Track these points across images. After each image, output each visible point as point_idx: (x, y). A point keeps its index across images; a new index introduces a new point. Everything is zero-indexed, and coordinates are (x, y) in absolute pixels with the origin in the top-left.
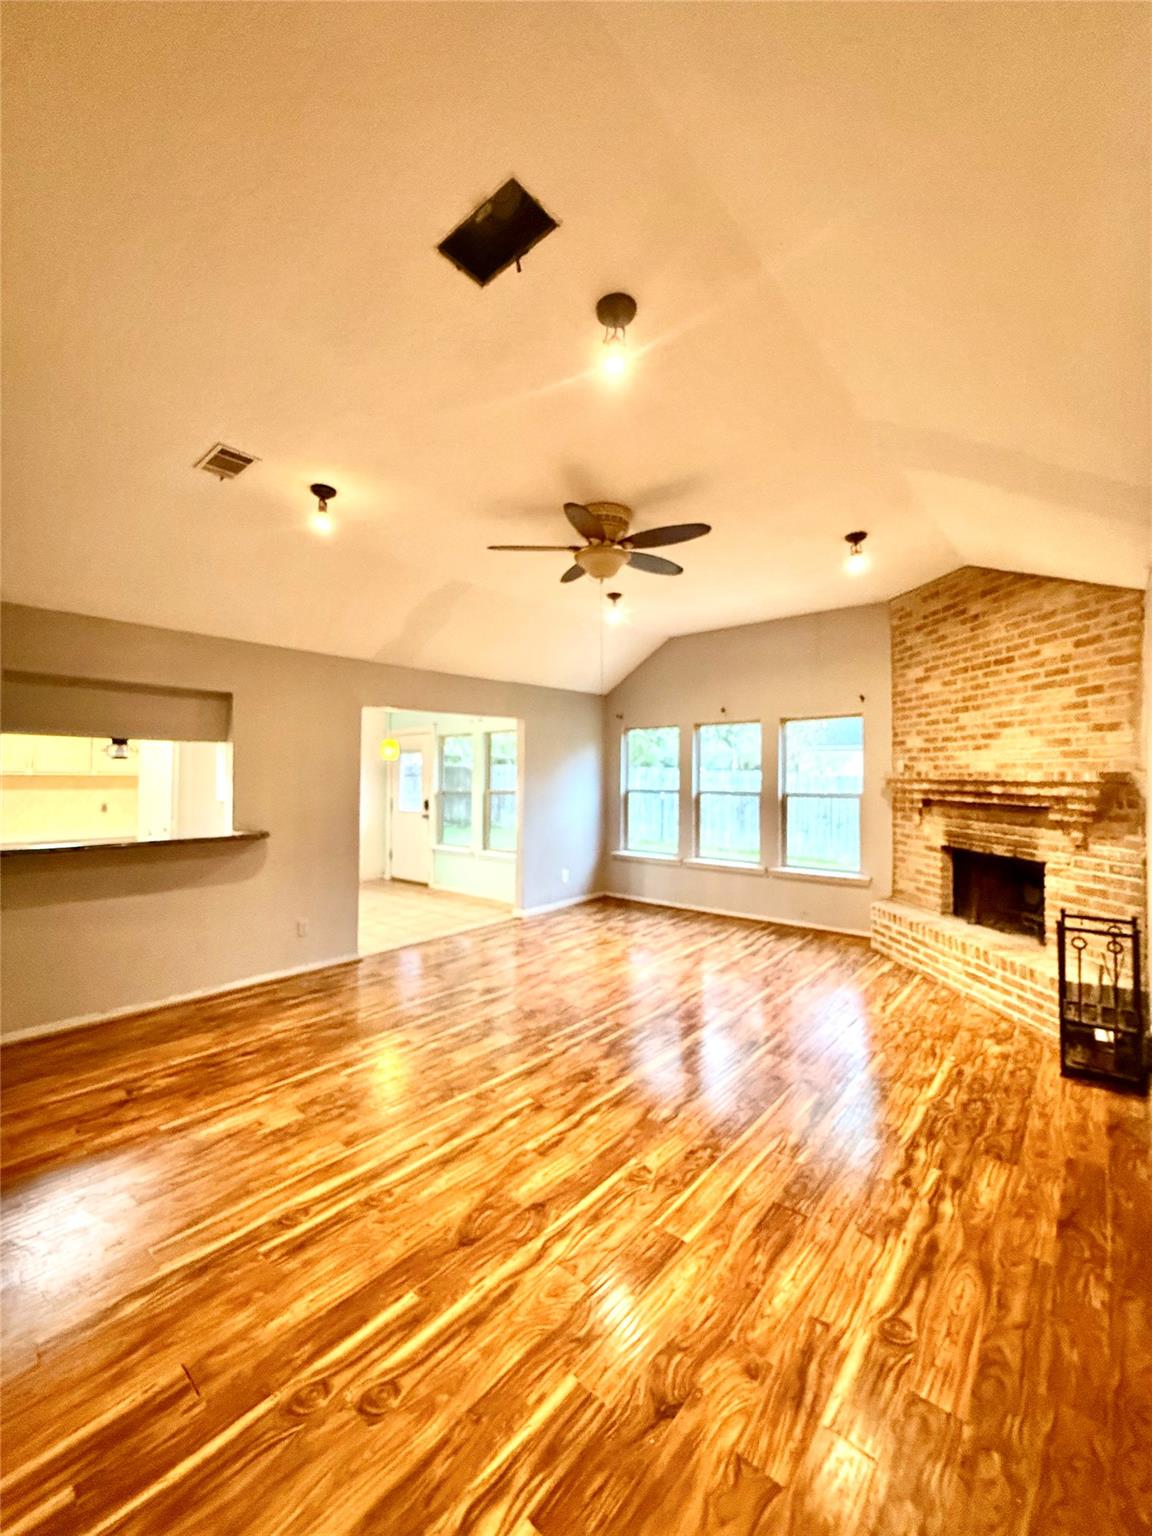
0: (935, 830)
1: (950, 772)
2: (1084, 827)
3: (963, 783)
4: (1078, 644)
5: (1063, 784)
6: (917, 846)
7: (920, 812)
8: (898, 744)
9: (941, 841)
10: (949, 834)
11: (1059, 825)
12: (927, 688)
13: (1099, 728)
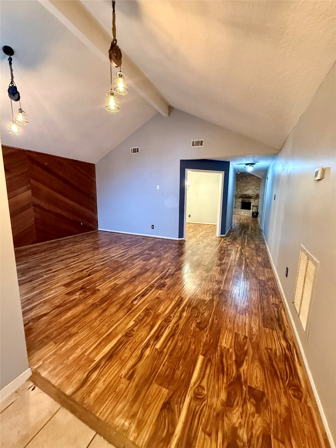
0: (240, 200)
1: (243, 194)
2: (255, 199)
3: (244, 195)
4: (256, 182)
5: (254, 195)
6: (238, 202)
7: (239, 198)
8: (236, 190)
9: (241, 201)
10: (242, 200)
11: (253, 199)
12: (241, 184)
13: (257, 190)
